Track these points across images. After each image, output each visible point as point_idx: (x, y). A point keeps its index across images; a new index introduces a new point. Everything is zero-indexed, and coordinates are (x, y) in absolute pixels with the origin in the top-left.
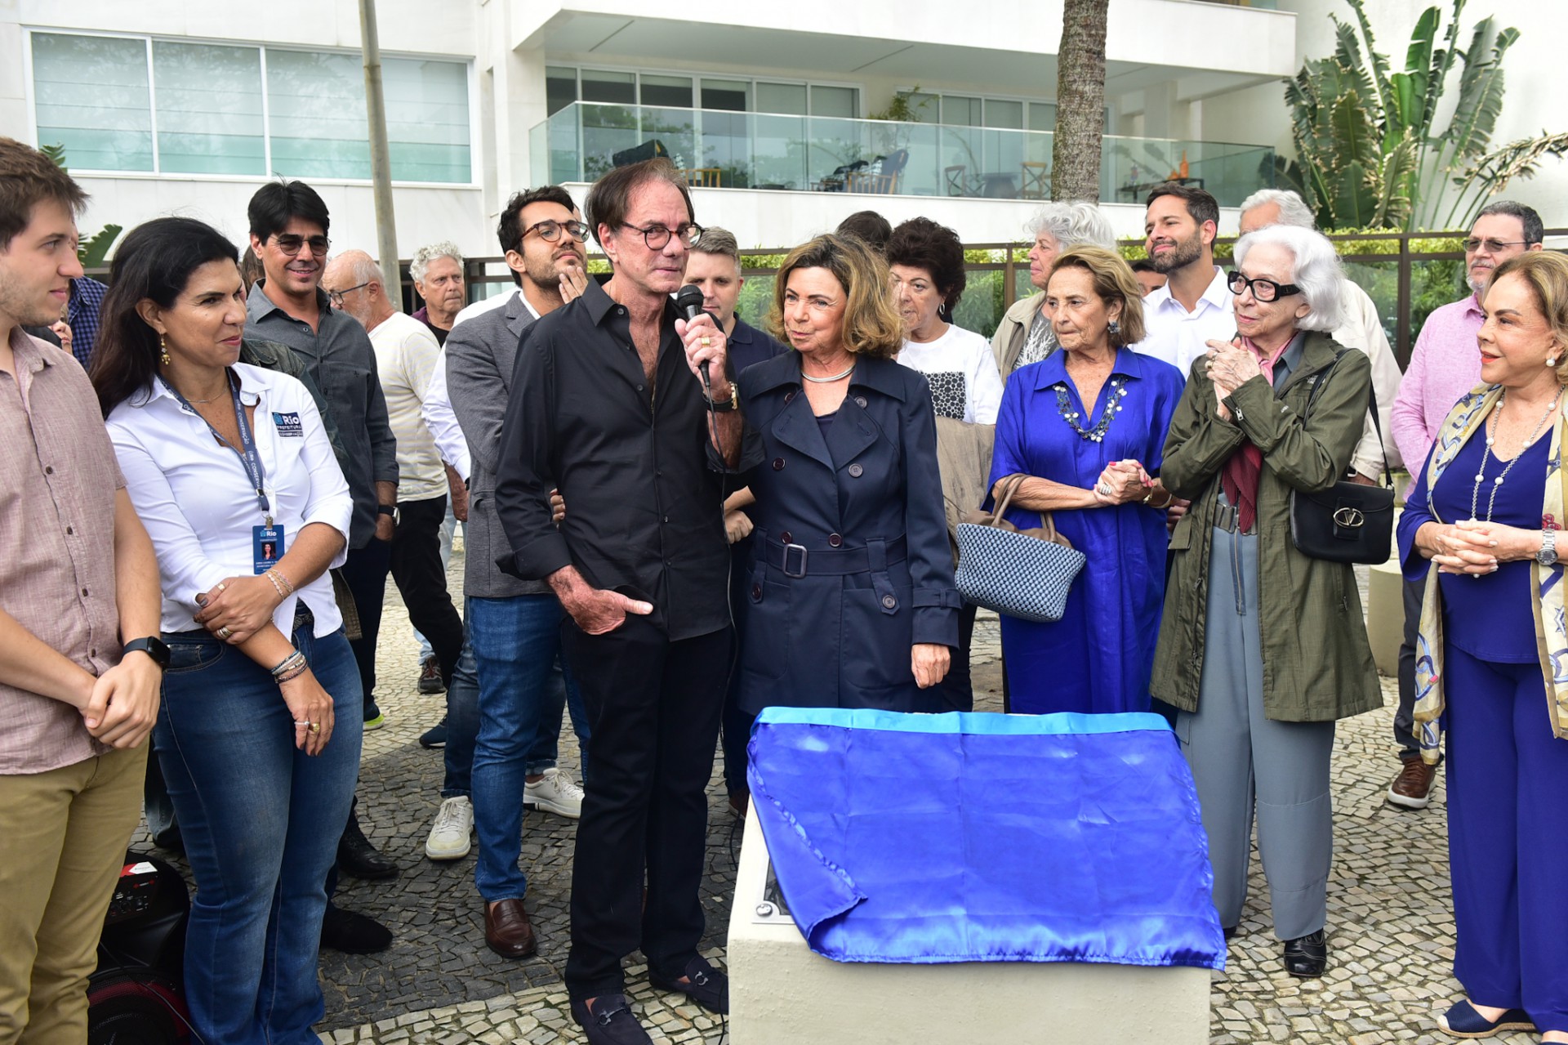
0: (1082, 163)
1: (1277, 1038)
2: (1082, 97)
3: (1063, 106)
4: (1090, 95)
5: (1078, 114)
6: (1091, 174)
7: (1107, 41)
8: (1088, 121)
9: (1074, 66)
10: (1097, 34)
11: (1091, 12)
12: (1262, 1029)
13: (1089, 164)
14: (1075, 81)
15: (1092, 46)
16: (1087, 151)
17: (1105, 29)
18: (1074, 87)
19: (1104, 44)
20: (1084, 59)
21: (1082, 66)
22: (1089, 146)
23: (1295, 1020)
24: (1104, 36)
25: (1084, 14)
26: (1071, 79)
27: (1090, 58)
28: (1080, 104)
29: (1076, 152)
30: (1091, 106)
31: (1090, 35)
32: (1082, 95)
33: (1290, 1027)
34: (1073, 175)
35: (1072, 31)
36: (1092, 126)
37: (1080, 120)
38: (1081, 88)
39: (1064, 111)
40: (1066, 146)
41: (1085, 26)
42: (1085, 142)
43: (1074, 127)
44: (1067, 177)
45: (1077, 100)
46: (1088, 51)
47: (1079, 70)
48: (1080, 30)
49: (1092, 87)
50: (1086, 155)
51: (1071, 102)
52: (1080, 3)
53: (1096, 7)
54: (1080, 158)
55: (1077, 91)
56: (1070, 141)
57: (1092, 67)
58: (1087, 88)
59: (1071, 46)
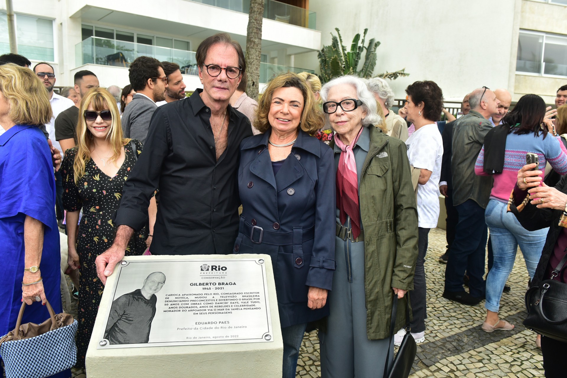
0: (254, 64)
1: (310, 352)
2: (254, 43)
3: (248, 46)
4: (257, 42)
5: (253, 48)
6: (257, 68)
7: (262, 25)
8: (256, 51)
9: (252, 33)
10: (259, 23)
11: (258, 16)
12: (305, 349)
13: (256, 65)
14: (252, 37)
15: (257, 27)
17: (262, 21)
18: (252, 39)
19: (261, 27)
20: (255, 31)
21: (255, 33)
22: (256, 59)
23: (315, 345)
24: (262, 24)
25: (255, 16)
26: (251, 37)
27: (257, 31)
28: (254, 45)
29: (252, 61)
30: (257, 46)
31: (257, 23)
32: (254, 42)
33: (314, 348)
34: (251, 68)
35: (251, 21)
36: (257, 53)
37: (254, 50)
38: (254, 40)
39: (249, 47)
41: (256, 20)
42: (255, 58)
43: (252, 52)
44: (249, 69)
45: (253, 44)
46: (256, 28)
47: (253, 34)
48: (254, 21)
49: (258, 40)
50: (255, 62)
51: (251, 44)
52: (254, 12)
53: (259, 14)
54: (254, 63)
55: (252, 41)
56: (250, 57)
57: (258, 33)
58: (256, 40)
59: (251, 26)
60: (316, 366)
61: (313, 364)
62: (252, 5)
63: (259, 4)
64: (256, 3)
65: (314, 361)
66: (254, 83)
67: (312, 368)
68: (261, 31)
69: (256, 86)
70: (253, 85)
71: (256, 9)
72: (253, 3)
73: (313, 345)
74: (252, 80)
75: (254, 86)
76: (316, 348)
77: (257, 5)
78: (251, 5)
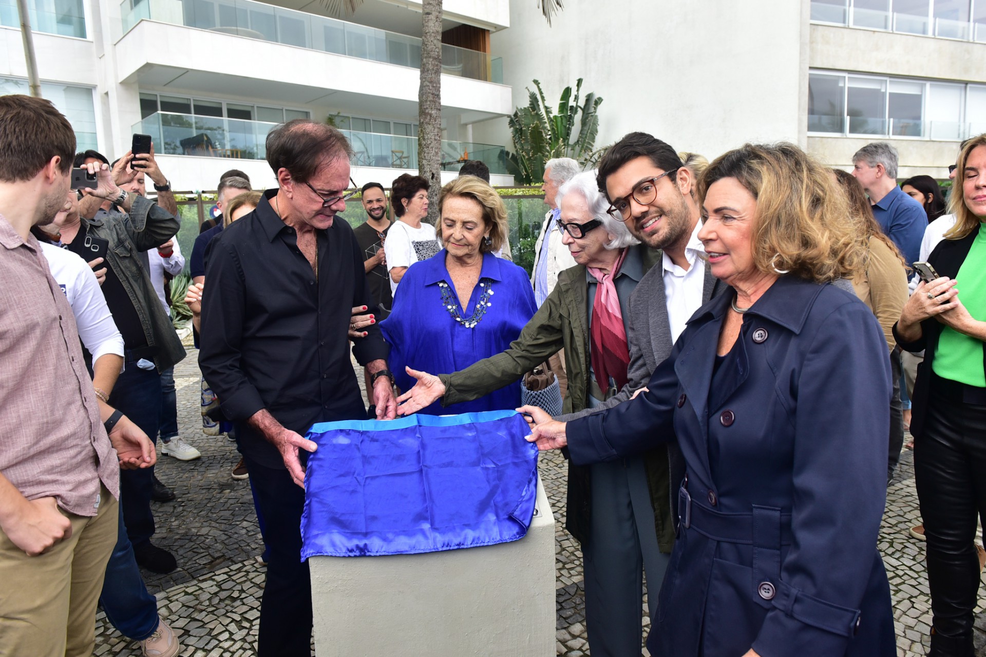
0: (432, 148)
2: (431, 116)
3: (422, 120)
4: (435, 115)
5: (429, 124)
6: (437, 153)
7: (441, 90)
8: (434, 128)
9: (426, 101)
10: (436, 86)
11: (433, 75)
13: (436, 148)
14: (427, 108)
15: (434, 92)
16: (434, 142)
17: (440, 84)
18: (427, 111)
19: (440, 91)
20: (431, 98)
21: (430, 101)
22: (435, 140)
24: (440, 87)
25: (430, 76)
26: (425, 107)
27: (434, 98)
28: (430, 120)
29: (429, 142)
30: (435, 121)
31: (433, 87)
32: (431, 115)
33: (561, 546)
34: (428, 153)
35: (425, 84)
36: (436, 130)
37: (430, 127)
38: (430, 112)
39: (423, 122)
40: (424, 139)
41: (431, 82)
42: (433, 137)
43: (428, 130)
44: (425, 154)
45: (429, 117)
46: (432, 94)
47: (429, 103)
48: (428, 84)
49: (435, 111)
50: (434, 144)
51: (426, 118)
52: (428, 71)
53: (435, 73)
54: (431, 146)
55: (428, 113)
56: (426, 137)
57: (435, 102)
58: (433, 112)
59: (424, 91)
60: (567, 569)
61: (564, 568)
62: (424, 60)
63: (435, 59)
64: (430, 57)
65: (564, 564)
66: (433, 174)
67: (562, 572)
68: (440, 99)
69: (436, 180)
70: (433, 178)
71: (430, 67)
72: (426, 57)
73: (559, 542)
74: (430, 171)
75: (434, 180)
76: (564, 547)
77: (431, 60)
78: (422, 60)
